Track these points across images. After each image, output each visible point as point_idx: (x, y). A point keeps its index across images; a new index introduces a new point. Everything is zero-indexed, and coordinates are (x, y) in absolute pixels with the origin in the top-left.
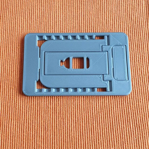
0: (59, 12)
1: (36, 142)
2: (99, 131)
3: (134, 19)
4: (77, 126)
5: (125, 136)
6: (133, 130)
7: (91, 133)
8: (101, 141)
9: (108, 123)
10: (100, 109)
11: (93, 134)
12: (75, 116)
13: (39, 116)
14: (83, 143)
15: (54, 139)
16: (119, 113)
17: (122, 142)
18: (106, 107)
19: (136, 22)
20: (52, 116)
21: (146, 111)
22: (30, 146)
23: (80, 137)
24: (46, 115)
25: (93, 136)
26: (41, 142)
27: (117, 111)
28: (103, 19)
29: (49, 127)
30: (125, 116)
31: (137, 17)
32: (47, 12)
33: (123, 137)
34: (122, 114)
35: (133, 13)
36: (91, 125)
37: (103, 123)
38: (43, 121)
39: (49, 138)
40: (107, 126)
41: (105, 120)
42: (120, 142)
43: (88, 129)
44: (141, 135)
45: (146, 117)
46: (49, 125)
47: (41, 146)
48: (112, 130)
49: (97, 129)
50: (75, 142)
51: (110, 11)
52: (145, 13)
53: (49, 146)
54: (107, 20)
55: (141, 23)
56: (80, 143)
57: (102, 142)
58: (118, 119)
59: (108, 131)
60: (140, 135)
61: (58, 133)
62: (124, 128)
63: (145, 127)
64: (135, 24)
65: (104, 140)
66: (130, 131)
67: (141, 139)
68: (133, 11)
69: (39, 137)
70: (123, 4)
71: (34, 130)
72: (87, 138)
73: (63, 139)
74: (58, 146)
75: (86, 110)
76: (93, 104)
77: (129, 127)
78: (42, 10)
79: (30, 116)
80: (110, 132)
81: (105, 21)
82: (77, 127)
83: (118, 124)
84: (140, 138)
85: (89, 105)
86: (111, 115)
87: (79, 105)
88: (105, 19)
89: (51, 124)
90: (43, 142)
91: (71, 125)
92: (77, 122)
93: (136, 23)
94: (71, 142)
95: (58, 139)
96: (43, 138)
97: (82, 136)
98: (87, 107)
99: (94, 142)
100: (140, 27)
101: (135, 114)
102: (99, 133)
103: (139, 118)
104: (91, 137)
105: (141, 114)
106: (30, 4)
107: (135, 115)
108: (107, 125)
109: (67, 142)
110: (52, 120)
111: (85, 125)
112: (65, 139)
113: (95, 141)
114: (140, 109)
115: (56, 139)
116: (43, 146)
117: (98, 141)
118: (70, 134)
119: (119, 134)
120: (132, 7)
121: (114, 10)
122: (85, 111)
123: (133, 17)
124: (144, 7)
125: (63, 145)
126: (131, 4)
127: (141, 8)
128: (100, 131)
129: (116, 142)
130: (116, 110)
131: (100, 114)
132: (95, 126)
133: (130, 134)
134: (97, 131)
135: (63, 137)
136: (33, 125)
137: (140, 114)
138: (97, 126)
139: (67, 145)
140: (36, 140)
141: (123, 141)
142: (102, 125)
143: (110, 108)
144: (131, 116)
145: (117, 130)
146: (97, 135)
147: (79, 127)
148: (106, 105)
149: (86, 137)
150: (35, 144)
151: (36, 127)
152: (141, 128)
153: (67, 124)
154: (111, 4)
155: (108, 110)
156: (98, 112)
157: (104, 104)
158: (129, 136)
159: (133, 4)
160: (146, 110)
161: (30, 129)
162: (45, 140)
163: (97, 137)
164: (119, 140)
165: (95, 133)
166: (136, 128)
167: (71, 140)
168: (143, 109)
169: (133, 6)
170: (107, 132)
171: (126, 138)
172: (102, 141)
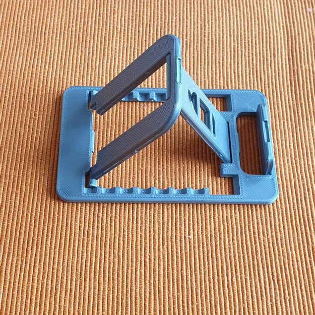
0: (119, 59)
1: (58, 302)
2: (194, 285)
3: (265, 79)
4: (148, 273)
5: (248, 297)
6: (265, 285)
7: (176, 289)
8: (197, 306)
9: (213, 270)
10: (197, 241)
11: (181, 291)
12: (144, 253)
13: (69, 250)
14: (160, 308)
15: (97, 298)
16: (237, 250)
17: (242, 309)
18: (209, 238)
19: (268, 84)
20: (95, 251)
21: (291, 250)
22: (46, 309)
23: (153, 296)
24: (83, 249)
25: (181, 295)
26: (70, 302)
27: (232, 247)
28: (204, 75)
29: (88, 273)
30: (248, 257)
31: (272, 76)
32: (96, 59)
33: (243, 300)
34: (241, 252)
35: (264, 68)
36: (177, 271)
37: (203, 270)
38: (76, 260)
39: (87, 295)
40: (212, 275)
41: (207, 264)
42: (237, 310)
43: (171, 281)
44: (283, 297)
45: (293, 261)
46: (89, 269)
47: (69, 310)
48: (221, 284)
49: (190, 282)
50: (143, 305)
51: (219, 63)
52: (286, 70)
53: (86, 312)
54: (212, 78)
55: (280, 87)
56: (153, 308)
57: (200, 307)
58: (233, 262)
59: (212, 286)
60: (280, 297)
61: (107, 287)
62: (246, 282)
63: (290, 281)
64: (267, 89)
65: (205, 304)
66: (259, 287)
67: (281, 305)
68: (264, 64)
69: (66, 292)
70: (245, 52)
71: (55, 277)
72: (167, 298)
73: (116, 298)
74: (106, 311)
75: (167, 241)
76: (183, 231)
77: (258, 279)
78: (87, 54)
79: (48, 249)
80: (217, 287)
81: (208, 80)
82: (148, 275)
83: (234, 272)
84: (279, 303)
85: (174, 232)
86: (219, 254)
87: (153, 231)
88: (208, 76)
89: (93, 268)
90: (73, 304)
91: (136, 271)
92: (148, 265)
93: (269, 87)
94: (134, 305)
95: (107, 298)
96: (73, 294)
97: (158, 293)
98: (170, 236)
99: (183, 307)
100: (277, 93)
101: (268, 255)
102: (195, 290)
103: (278, 262)
104: (176, 296)
105: (282, 255)
106: (63, 43)
107: (269, 257)
108: (212, 273)
109: (125, 305)
110: (94, 260)
111: (164, 271)
112: (122, 298)
113: (186, 306)
114: (280, 245)
115: (102, 297)
116: (73, 310)
117: (191, 304)
118: (133, 289)
119: (237, 292)
120: (262, 59)
121: (227, 63)
122: (166, 244)
123: (265, 77)
124: (285, 59)
125: (116, 310)
126: (260, 53)
127: (278, 61)
128: (197, 286)
129: (229, 310)
130: (229, 244)
131: (197, 252)
132: (185, 274)
133: (259, 294)
134: (190, 284)
135: (118, 295)
136: (54, 267)
137: (279, 255)
138: (190, 275)
139: (125, 312)
140: (58, 298)
141: (244, 308)
142: (200, 274)
143: (218, 240)
144: (262, 259)
145: (231, 284)
146: (190, 293)
147: (153, 275)
148: (209, 234)
149: (167, 296)
150: (55, 307)
151: (61, 271)
152: (281, 282)
153: (126, 269)
154: (221, 51)
155: (214, 245)
156: (193, 247)
157: (204, 233)
158: (257, 297)
159: (263, 53)
160: (291, 247)
161: (47, 274)
162: (78, 298)
163: (190, 297)
164: (235, 306)
165: (186, 290)
166: (272, 282)
167: (134, 301)
168: (284, 246)
169: (263, 57)
170: (210, 287)
171: (251, 301)
172: (200, 305)
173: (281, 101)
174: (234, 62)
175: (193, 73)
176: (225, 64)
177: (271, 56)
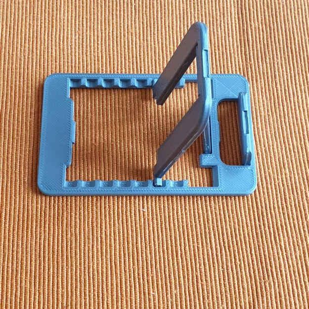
0: (68, 30)
1: (19, 283)
2: (149, 257)
3: (214, 41)
4: (105, 249)
5: (200, 265)
6: (217, 252)
7: (132, 262)
8: (152, 277)
9: (167, 241)
10: (151, 213)
11: (136, 263)
12: (100, 229)
13: (27, 232)
14: (117, 282)
15: (56, 277)
16: (189, 220)
17: (195, 277)
18: (163, 210)
19: (218, 46)
20: (52, 231)
21: (241, 216)
22: (8, 291)
23: (110, 271)
24: (40, 230)
25: (137, 268)
26: (30, 283)
27: (184, 217)
28: (154, 42)
29: (47, 253)
30: (200, 225)
31: (222, 37)
32: (45, 31)
33: (196, 268)
34: (193, 221)
35: (213, 29)
36: (133, 245)
37: (157, 242)
38: (34, 241)
39: (47, 275)
40: (166, 246)
41: (161, 235)
42: (191, 278)
43: (127, 255)
44: (234, 263)
45: (243, 226)
46: (47, 249)
47: (30, 291)
48: (175, 254)
49: (145, 254)
50: (101, 281)
51: (169, 27)
52: (236, 30)
53: (47, 291)
54: (162, 44)
55: (230, 48)
56: (110, 282)
57: (155, 278)
58: (186, 231)
59: (166, 257)
60: (231, 262)
61: (65, 265)
62: (198, 250)
63: (240, 246)
64: (217, 51)
65: (159, 275)
66: (211, 255)
67: (232, 271)
68: (213, 25)
69: (26, 273)
70: (194, 13)
71: (15, 259)
72: (124, 272)
73: (74, 275)
74: (65, 289)
75: (122, 216)
76: (137, 204)
77: (209, 247)
78: (36, 27)
79: (7, 231)
80: (171, 257)
81: (158, 46)
82: (104, 251)
83: (187, 242)
84: (230, 269)
85: (129, 206)
86: (172, 225)
87: (108, 207)
88: (158, 42)
89: (52, 248)
90: (33, 284)
91: (93, 247)
92: (104, 241)
93: (219, 49)
94: (92, 281)
95: (65, 276)
96: (33, 275)
97: (114, 268)
98: (125, 210)
99: (139, 279)
100: (227, 56)
101: (219, 222)
102: (149, 262)
103: (229, 228)
104: (132, 269)
105: (232, 221)
106: (11, 17)
107: (220, 224)
108: (165, 244)
109: (83, 282)
110: (52, 240)
111: (120, 246)
112: (80, 275)
113: (142, 278)
114: (230, 211)
115: (61, 276)
116: (33, 290)
117: (146, 276)
118: (90, 266)
119: (189, 261)
120: (211, 19)
121: (177, 26)
122: (121, 219)
123: (214, 38)
124: (235, 18)
125: (74, 287)
126: (209, 14)
127: (228, 21)
128: (151, 258)
129: (182, 279)
130: (182, 214)
131: (152, 224)
132: (140, 247)
133: (211, 261)
134: (145, 257)
135: (76, 272)
136: (14, 249)
137: (230, 222)
138: (144, 248)
139: (83, 288)
140: (19, 279)
141: (197, 276)
142: (155, 246)
143: (171, 211)
144: (213, 226)
145: (184, 253)
146: (145, 265)
147: (109, 250)
148: (163, 205)
149: (123, 270)
150: (16, 288)
151: (21, 253)
152: (232, 248)
153: (83, 246)
154: (171, 14)
155: (167, 216)
156: (147, 220)
157: (158, 204)
158: (209, 264)
159: (212, 13)
160: (241, 213)
161: (7, 257)
162: (38, 278)
163: (146, 269)
164: (188, 275)
165: (141, 262)
166: (223, 249)
167: (92, 277)
168: (235, 212)
169: (213, 18)
170: (164, 258)
171: (203, 269)
172: (155, 276)
173: (231, 63)
174: (184, 25)
175: (143, 40)
176: (175, 27)
177: (220, 16)
